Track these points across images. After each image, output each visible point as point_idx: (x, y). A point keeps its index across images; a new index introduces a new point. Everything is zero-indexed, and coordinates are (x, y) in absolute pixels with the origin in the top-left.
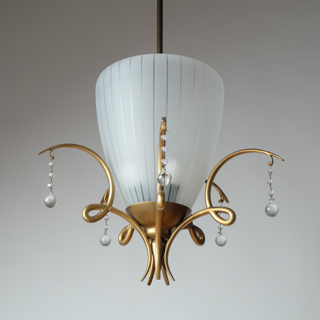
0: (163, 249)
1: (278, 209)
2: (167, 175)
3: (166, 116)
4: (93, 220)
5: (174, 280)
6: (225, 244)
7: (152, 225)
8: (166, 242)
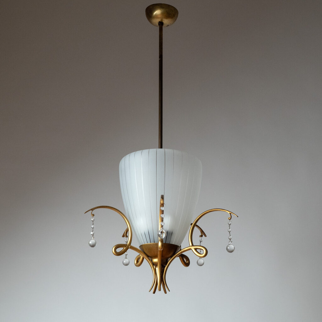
0: (162, 271)
1: (234, 248)
2: (164, 232)
3: (164, 194)
4: (119, 254)
5: (169, 291)
6: (203, 264)
7: (156, 257)
8: (165, 267)
